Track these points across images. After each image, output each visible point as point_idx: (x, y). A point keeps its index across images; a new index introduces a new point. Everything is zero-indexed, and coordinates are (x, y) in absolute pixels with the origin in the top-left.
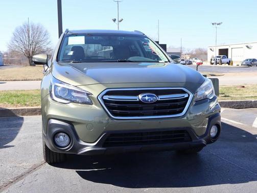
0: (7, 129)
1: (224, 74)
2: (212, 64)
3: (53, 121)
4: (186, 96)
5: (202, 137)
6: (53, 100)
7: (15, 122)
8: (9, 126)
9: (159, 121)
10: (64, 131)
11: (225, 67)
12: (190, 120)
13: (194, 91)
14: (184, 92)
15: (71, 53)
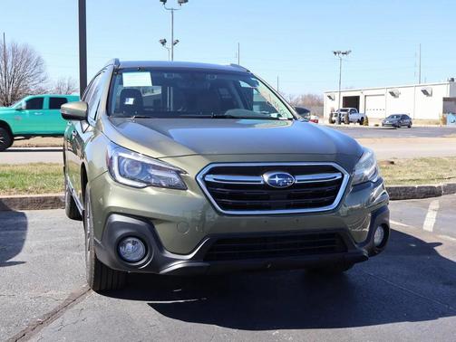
0: (2, 233)
3: (117, 218)
4: (339, 177)
5: (362, 244)
6: (116, 181)
7: (12, 221)
8: (4, 228)
9: (296, 218)
10: (136, 234)
11: (354, 129)
12: (343, 217)
13: (351, 169)
14: (336, 171)
15: (130, 101)
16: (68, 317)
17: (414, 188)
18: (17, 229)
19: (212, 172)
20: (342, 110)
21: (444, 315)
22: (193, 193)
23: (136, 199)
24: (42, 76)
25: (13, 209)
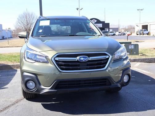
0: (6, 77)
1: (144, 41)
2: (138, 35)
4: (107, 57)
6: (26, 60)
7: (12, 73)
8: (8, 75)
9: (90, 73)
10: (32, 79)
13: (113, 54)
14: (106, 55)
15: (41, 31)
16: (11, 108)
20: (141, 30)
21: (150, 109)
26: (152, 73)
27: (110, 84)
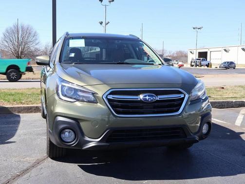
0: (6, 126)
1: (203, 75)
2: (192, 66)
3: (60, 119)
4: (182, 96)
5: (196, 133)
6: (60, 98)
7: (12, 119)
8: (8, 123)
9: (158, 119)
10: (70, 127)
12: (185, 118)
13: (189, 92)
14: (181, 93)
15: (73, 55)
16: (33, 172)
17: (232, 102)
18: (14, 124)
19: (111, 93)
20: (197, 59)
21: (241, 173)
22: (101, 105)
23: (69, 108)
24: (37, 42)
25: (15, 113)
26: (229, 124)
27: (186, 136)
